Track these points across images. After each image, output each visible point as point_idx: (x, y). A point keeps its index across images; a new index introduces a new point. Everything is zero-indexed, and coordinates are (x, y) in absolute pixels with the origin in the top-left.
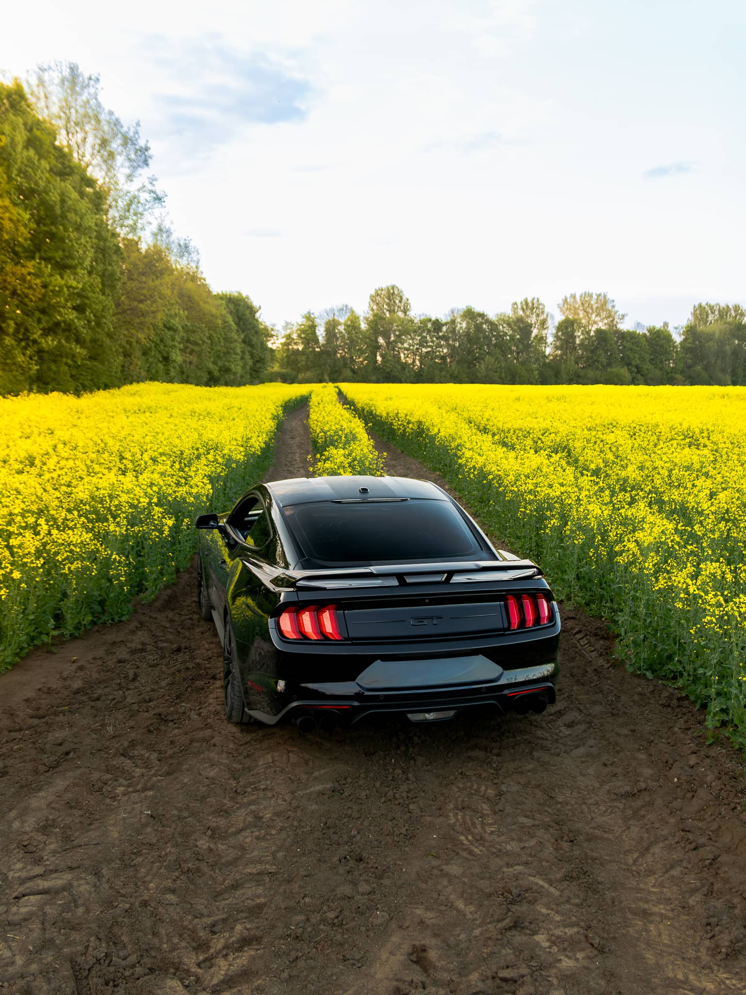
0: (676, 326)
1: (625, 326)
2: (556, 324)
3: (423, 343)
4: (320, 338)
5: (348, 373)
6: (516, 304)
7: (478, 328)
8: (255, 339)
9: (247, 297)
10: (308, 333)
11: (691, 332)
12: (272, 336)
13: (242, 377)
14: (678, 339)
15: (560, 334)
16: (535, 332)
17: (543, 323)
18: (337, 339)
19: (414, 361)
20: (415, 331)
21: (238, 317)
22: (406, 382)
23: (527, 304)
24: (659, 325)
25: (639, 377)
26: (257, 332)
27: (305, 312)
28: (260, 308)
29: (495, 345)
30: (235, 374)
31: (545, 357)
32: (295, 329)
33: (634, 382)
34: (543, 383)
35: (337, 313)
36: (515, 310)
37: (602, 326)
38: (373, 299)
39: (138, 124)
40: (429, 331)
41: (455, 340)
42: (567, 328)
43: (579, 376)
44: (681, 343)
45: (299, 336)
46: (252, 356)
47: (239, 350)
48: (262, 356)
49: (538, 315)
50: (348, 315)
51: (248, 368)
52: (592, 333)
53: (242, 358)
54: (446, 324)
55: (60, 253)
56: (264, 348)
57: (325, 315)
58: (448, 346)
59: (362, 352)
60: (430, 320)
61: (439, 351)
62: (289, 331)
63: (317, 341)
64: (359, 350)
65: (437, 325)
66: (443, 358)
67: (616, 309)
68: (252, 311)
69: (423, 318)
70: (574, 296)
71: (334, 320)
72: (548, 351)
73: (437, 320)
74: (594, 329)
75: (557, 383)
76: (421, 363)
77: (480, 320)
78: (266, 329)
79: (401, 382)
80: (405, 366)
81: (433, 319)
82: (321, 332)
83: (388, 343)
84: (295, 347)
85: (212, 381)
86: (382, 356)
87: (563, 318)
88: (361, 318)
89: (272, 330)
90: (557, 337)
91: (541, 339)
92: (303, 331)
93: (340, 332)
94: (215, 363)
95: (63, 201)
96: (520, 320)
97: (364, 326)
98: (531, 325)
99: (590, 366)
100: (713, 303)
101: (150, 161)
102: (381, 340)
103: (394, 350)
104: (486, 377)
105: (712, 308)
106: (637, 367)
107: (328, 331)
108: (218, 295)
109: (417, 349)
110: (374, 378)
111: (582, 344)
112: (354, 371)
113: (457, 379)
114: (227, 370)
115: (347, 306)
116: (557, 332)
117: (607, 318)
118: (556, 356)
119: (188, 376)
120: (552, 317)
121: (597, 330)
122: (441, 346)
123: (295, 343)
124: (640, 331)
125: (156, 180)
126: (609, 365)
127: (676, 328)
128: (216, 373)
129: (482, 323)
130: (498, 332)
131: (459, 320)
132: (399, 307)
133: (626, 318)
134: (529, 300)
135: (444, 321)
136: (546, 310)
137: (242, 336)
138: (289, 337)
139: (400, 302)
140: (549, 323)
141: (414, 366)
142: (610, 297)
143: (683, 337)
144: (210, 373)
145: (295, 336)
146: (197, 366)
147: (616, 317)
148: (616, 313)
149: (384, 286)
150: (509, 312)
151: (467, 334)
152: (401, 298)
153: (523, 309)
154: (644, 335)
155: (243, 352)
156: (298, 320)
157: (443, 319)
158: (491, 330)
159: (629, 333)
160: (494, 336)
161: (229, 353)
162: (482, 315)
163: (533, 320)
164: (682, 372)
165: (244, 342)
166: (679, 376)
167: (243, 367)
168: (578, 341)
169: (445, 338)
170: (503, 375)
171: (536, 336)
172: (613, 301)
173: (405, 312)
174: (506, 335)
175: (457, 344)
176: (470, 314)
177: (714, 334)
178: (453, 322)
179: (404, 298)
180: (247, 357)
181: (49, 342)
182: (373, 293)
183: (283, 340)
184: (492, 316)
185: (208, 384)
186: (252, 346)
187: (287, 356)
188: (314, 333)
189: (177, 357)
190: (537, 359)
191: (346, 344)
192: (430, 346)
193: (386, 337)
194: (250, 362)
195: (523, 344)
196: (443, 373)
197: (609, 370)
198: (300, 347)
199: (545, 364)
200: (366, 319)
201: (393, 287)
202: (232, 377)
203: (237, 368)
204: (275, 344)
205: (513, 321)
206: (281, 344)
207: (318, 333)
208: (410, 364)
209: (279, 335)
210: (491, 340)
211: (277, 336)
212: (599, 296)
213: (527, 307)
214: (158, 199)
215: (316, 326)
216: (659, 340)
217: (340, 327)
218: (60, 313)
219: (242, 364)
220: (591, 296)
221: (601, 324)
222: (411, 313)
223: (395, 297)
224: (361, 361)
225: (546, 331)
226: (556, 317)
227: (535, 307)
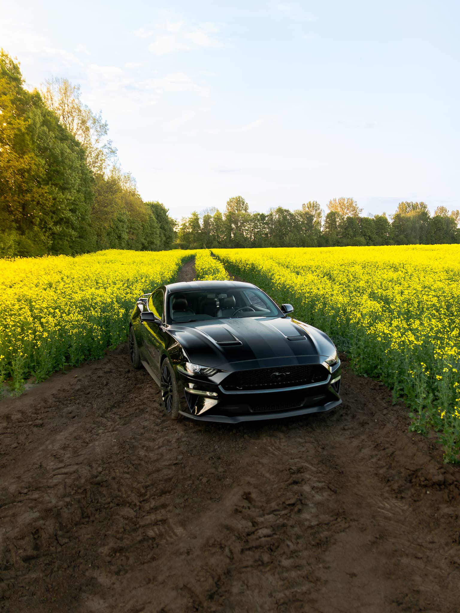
1: (362, 215)
2: (326, 215)
3: (255, 227)
4: (201, 225)
5: (216, 243)
6: (304, 204)
7: (285, 218)
8: (166, 227)
9: (162, 204)
10: (195, 223)
11: (398, 217)
12: (176, 225)
13: (160, 246)
14: (391, 221)
15: (328, 220)
16: (315, 219)
17: (319, 214)
18: (210, 225)
19: (251, 236)
20: (251, 221)
21: (157, 215)
22: (247, 248)
23: (310, 205)
24: (380, 214)
25: (370, 241)
26: (167, 223)
27: (192, 212)
28: (168, 210)
29: (294, 227)
30: (156, 245)
31: (320, 232)
32: (187, 220)
33: (368, 244)
34: (319, 246)
35: (209, 212)
36: (304, 208)
37: (350, 215)
38: (229, 203)
39: (101, 112)
40: (259, 220)
41: (272, 225)
42: (332, 216)
43: (338, 242)
44: (392, 224)
45: (190, 224)
46: (165, 235)
47: (158, 232)
48: (170, 235)
49: (316, 210)
50: (215, 212)
51: (163, 241)
52: (345, 219)
53: (160, 236)
54: (268, 216)
55: (62, 181)
56: (171, 230)
57: (203, 212)
58: (269, 228)
59: (223, 232)
60: (259, 214)
61: (264, 231)
62: (184, 222)
63: (199, 227)
64: (221, 231)
65: (263, 217)
66: (266, 234)
67: (358, 206)
68: (165, 211)
69: (255, 213)
70: (335, 200)
71: (208, 215)
72: (322, 229)
73: (263, 214)
74: (346, 217)
75: (326, 246)
76: (255, 237)
77: (285, 213)
78: (172, 221)
79: (244, 248)
80: (246, 239)
81: (261, 214)
82: (201, 222)
83: (237, 227)
84: (188, 230)
85: (144, 248)
86: (234, 234)
87: (329, 211)
88: (223, 214)
89: (176, 221)
90: (326, 221)
91: (319, 223)
92: (192, 222)
93: (212, 222)
94: (145, 239)
95: (62, 153)
96: (307, 213)
97: (224, 218)
98: (313, 216)
99: (344, 237)
100: (409, 202)
101: (108, 132)
102: (233, 226)
103: (240, 231)
104: (289, 243)
105: (408, 204)
106: (369, 237)
107: (205, 221)
108: (146, 203)
109: (252, 230)
110: (230, 246)
111: (340, 225)
112: (219, 242)
113: (274, 245)
114: (152, 243)
115: (214, 208)
117: (353, 211)
118: (326, 232)
119: (131, 246)
120: (324, 211)
121: (348, 217)
122: (265, 228)
123: (188, 228)
124: (371, 217)
125: (111, 142)
126: (355, 236)
127: (390, 215)
128: (146, 245)
129: (286, 215)
130: (295, 219)
131: (274, 214)
132: (242, 208)
133: (363, 211)
134: (312, 203)
136: (321, 207)
137: (160, 225)
138: (184, 225)
139: (243, 205)
140: (322, 214)
141: (251, 239)
142: (354, 200)
143: (393, 220)
144: (143, 244)
145: (187, 224)
146: (136, 241)
147: (358, 210)
148: (357, 208)
149: (234, 197)
150: (300, 209)
151: (279, 221)
152: (244, 203)
153: (308, 208)
154: (373, 220)
155: (160, 233)
156: (189, 216)
157: (266, 214)
158: (291, 219)
159: (365, 219)
160: (293, 222)
161: (153, 234)
162: (287, 211)
163: (313, 213)
164: (393, 239)
165: (161, 228)
166: (391, 241)
167: (161, 241)
168: (337, 224)
169: (267, 223)
170: (298, 243)
171: (316, 221)
172: (356, 202)
173: (246, 210)
174: (299, 221)
175: (274, 227)
176: (280, 211)
177: (410, 218)
178: (271, 215)
179: (245, 203)
180: (162, 236)
181: (58, 229)
182: (228, 200)
183: (181, 227)
184: (292, 211)
185: (142, 250)
186: (165, 230)
187: (184, 235)
188: (198, 222)
189: (125, 236)
190: (316, 234)
191: (215, 228)
192: (259, 228)
193: (236, 224)
194: (164, 239)
195: (308, 226)
196: (266, 242)
197: (354, 238)
198: (191, 230)
199: (320, 236)
200: (225, 214)
201: (239, 197)
202: (155, 246)
203: (157, 242)
204: (177, 229)
205: (303, 214)
206: (180, 229)
207: (200, 223)
208: (249, 238)
209: (179, 224)
210: (291, 224)
211: (178, 225)
212: (348, 199)
213: (310, 206)
214: (113, 152)
215: (198, 219)
216: (381, 222)
217: (211, 219)
218: (63, 213)
219: (160, 240)
220: (344, 200)
221: (349, 214)
222: (249, 211)
223: (239, 202)
224: (223, 237)
225: (320, 219)
226: (326, 211)
227: (314, 206)
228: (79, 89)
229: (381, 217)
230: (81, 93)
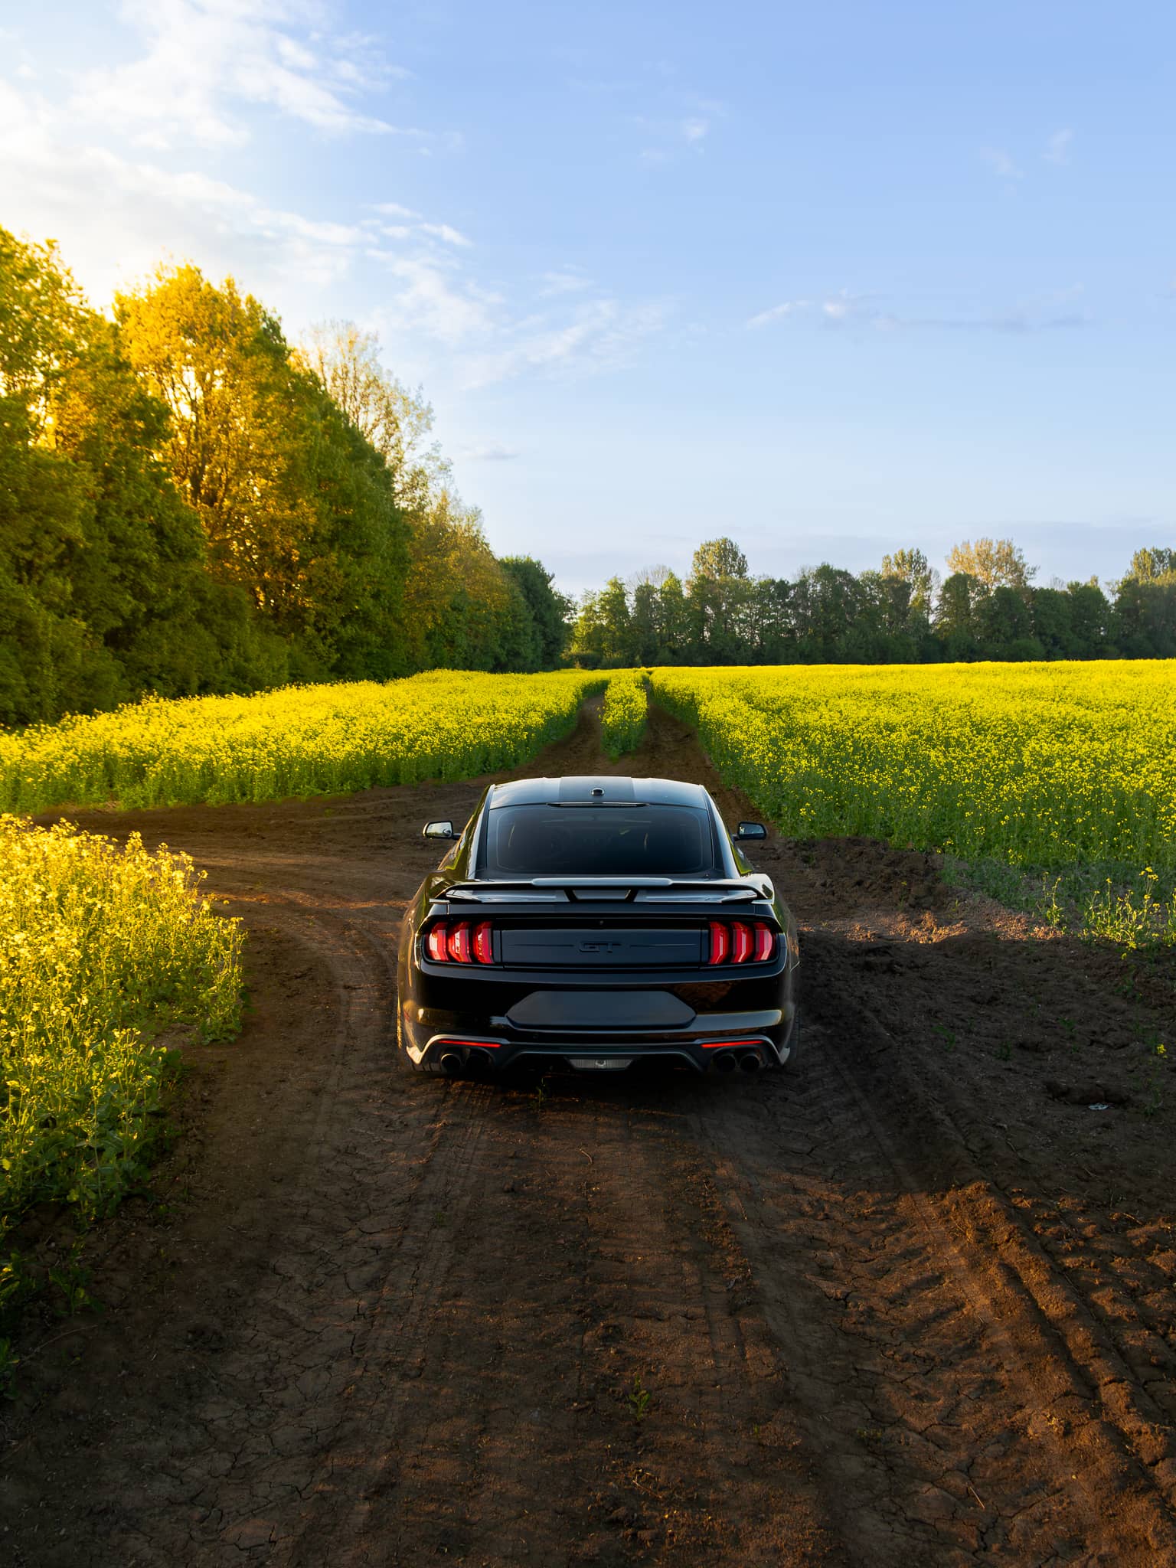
0: (1108, 581)
1: (1036, 583)
2: (943, 583)
3: (762, 614)
4: (630, 610)
5: (666, 654)
6: (887, 557)
7: (837, 591)
8: (547, 616)
9: (539, 563)
10: (615, 602)
11: (1129, 588)
12: (569, 609)
13: (533, 662)
14: (1112, 599)
15: (947, 595)
16: (914, 594)
17: (927, 579)
18: (652, 611)
19: (753, 637)
20: (753, 598)
21: (526, 588)
22: (741, 664)
23: (903, 557)
24: (1084, 580)
25: (1054, 649)
26: (549, 606)
27: (610, 578)
28: (553, 576)
29: (861, 612)
30: (525, 658)
31: (928, 626)
32: (597, 598)
33: (1049, 657)
34: (922, 662)
35: (651, 577)
36: (887, 565)
37: (1006, 583)
38: (700, 557)
39: (421, 387)
40: (771, 598)
41: (806, 608)
42: (958, 585)
43: (973, 651)
44: (1116, 604)
45: (603, 607)
46: (544, 635)
47: (529, 631)
48: (557, 636)
49: (918, 572)
50: (666, 579)
51: (539, 650)
52: (992, 594)
53: (532, 640)
54: (794, 587)
55: (358, 541)
56: (558, 621)
57: (636, 579)
58: (797, 616)
59: (683, 627)
60: (773, 582)
61: (785, 623)
62: (589, 602)
63: (625, 613)
64: (679, 625)
65: (782, 587)
66: (791, 631)
67: (1025, 560)
68: (545, 579)
69: (763, 580)
70: (966, 545)
71: (647, 586)
72: (932, 619)
73: (782, 582)
74: (994, 588)
75: (943, 661)
76: (762, 640)
77: (839, 580)
78: (561, 598)
79: (735, 664)
80: (740, 643)
81: (777, 580)
82: (630, 602)
83: (718, 613)
84: (598, 622)
85: (498, 667)
86: (710, 630)
87: (952, 574)
88: (683, 583)
89: (569, 601)
90: (942, 598)
91: (925, 603)
92: (608, 602)
93: (656, 602)
94: (502, 646)
95: (359, 488)
96: (892, 579)
97: (686, 593)
98: (907, 586)
99: (988, 637)
100: (1161, 548)
101: (433, 424)
102: (709, 611)
103: (726, 623)
104: (847, 655)
105: (1159, 555)
106: (1053, 637)
107: (638, 600)
108: (502, 560)
109: (757, 621)
110: (700, 660)
111: (976, 610)
112: (674, 652)
113: (808, 659)
114: (517, 654)
115: (664, 567)
116: (944, 594)
117: (1012, 572)
118: (943, 625)
119: (472, 662)
120: (937, 573)
121: (998, 588)
122: (788, 617)
123: (598, 618)
124: (1058, 588)
125: (440, 445)
126: (1016, 635)
127: (1108, 584)
128: (503, 659)
129: (842, 584)
130: (862, 593)
131: (811, 581)
132: (732, 566)
133: (1037, 572)
134: (906, 552)
135: (791, 582)
136: (929, 565)
137: (533, 613)
138: (589, 609)
139: (734, 559)
140: (933, 581)
141: (752, 643)
142: (1016, 545)
143: (1118, 595)
144: (496, 659)
145: (597, 608)
146: (481, 651)
147: (1025, 571)
148: (1024, 566)
149: (713, 540)
150: (878, 568)
151: (824, 599)
152: (736, 554)
153: (898, 565)
154: (1065, 594)
155: (534, 632)
156: (601, 587)
157: (792, 580)
158: (854, 594)
159: (1042, 590)
160: (858, 601)
161: (518, 634)
162: (844, 575)
163: (910, 578)
164: (1116, 643)
165: (535, 619)
166: (1111, 648)
167: (534, 650)
168: (972, 605)
169: (793, 605)
170: (871, 652)
171: (916, 599)
172: (1021, 550)
173: (741, 571)
174: (874, 598)
175: (809, 613)
176: (826, 573)
177: (1161, 588)
178: (803, 584)
179: (740, 555)
180: (539, 637)
181: (349, 631)
182: (698, 548)
183: (581, 614)
184: (856, 574)
185: (493, 671)
186: (545, 624)
187: (588, 634)
188: (623, 603)
189: (462, 641)
190: (917, 630)
191: (663, 616)
192: (773, 617)
193: (716, 606)
194: (542, 644)
195: (898, 610)
196: (791, 651)
197: (1015, 642)
198: (604, 623)
199: (927, 637)
200: (688, 582)
201: (725, 541)
202: (522, 663)
203: (528, 652)
204: (575, 618)
205: (884, 581)
206: (580, 618)
207: (628, 604)
208: (747, 641)
209: (577, 608)
210: (854, 607)
211: (574, 609)
212: (1001, 543)
213: (903, 560)
214: (444, 469)
215: (624, 595)
216: (1086, 598)
217: (655, 596)
218: (358, 602)
219: (533, 647)
220: (990, 544)
221: (1003, 581)
222: (749, 574)
223: (727, 554)
224: (684, 639)
225: (929, 592)
226: (943, 572)
227: (914, 562)
228: (376, 340)
229: (1086, 588)
230: (381, 349)
